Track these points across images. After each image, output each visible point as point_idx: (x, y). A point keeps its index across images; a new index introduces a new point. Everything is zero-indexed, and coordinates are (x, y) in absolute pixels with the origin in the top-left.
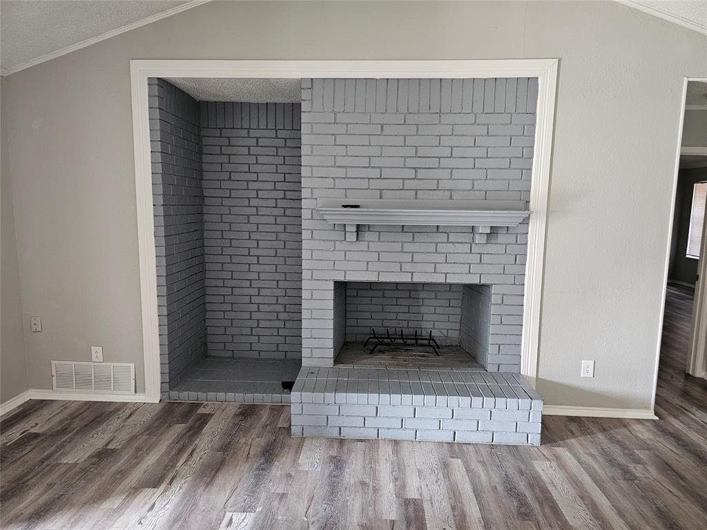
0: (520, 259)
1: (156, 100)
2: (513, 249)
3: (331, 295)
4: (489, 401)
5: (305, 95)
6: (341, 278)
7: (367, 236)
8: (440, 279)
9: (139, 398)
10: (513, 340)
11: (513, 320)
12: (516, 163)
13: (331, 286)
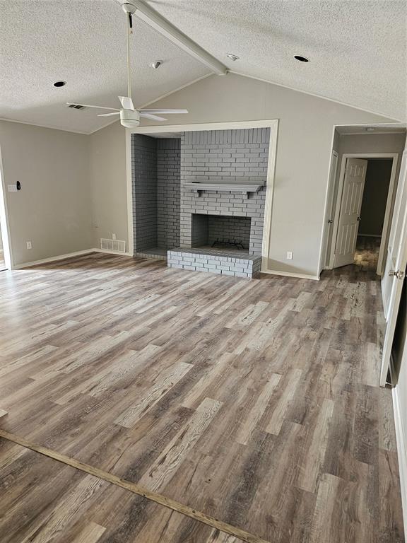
0: (262, 206)
1: (133, 142)
2: (259, 202)
3: (190, 219)
4: (234, 259)
5: (182, 138)
6: (194, 212)
7: (204, 195)
8: (231, 214)
9: (127, 254)
10: (259, 241)
11: (259, 233)
12: (261, 165)
13: (190, 215)
